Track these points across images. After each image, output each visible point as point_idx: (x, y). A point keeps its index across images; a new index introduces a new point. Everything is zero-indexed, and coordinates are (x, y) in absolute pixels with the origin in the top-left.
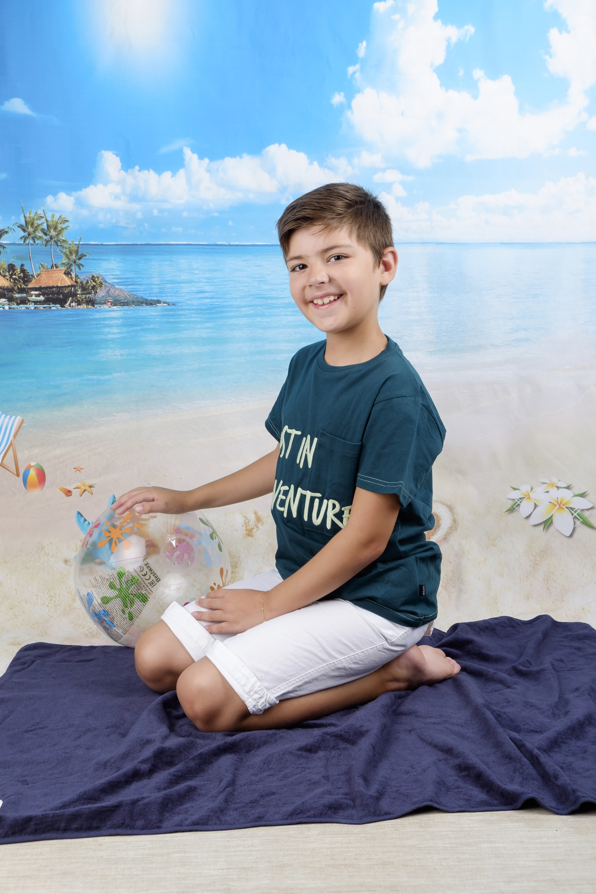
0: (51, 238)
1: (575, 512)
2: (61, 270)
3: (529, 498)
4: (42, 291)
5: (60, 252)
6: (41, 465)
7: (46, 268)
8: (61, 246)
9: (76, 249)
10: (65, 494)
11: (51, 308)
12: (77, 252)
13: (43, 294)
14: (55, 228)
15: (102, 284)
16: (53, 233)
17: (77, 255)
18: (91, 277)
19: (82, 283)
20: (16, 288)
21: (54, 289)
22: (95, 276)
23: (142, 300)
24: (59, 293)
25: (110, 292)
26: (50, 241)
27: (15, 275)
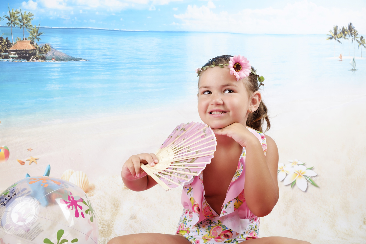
0: (24, 24)
1: (308, 178)
2: (28, 41)
3: (283, 170)
4: (17, 52)
5: (28, 32)
6: (8, 147)
7: (20, 40)
8: (29, 28)
9: (37, 30)
10: (20, 164)
11: (21, 61)
12: (37, 32)
13: (18, 54)
14: (26, 19)
15: (50, 49)
16: (25, 21)
17: (37, 33)
18: (44, 45)
19: (39, 48)
20: (3, 50)
21: (24, 51)
22: (47, 45)
23: (72, 58)
24: (26, 54)
25: (54, 54)
26: (23, 25)
27: (3, 43)
